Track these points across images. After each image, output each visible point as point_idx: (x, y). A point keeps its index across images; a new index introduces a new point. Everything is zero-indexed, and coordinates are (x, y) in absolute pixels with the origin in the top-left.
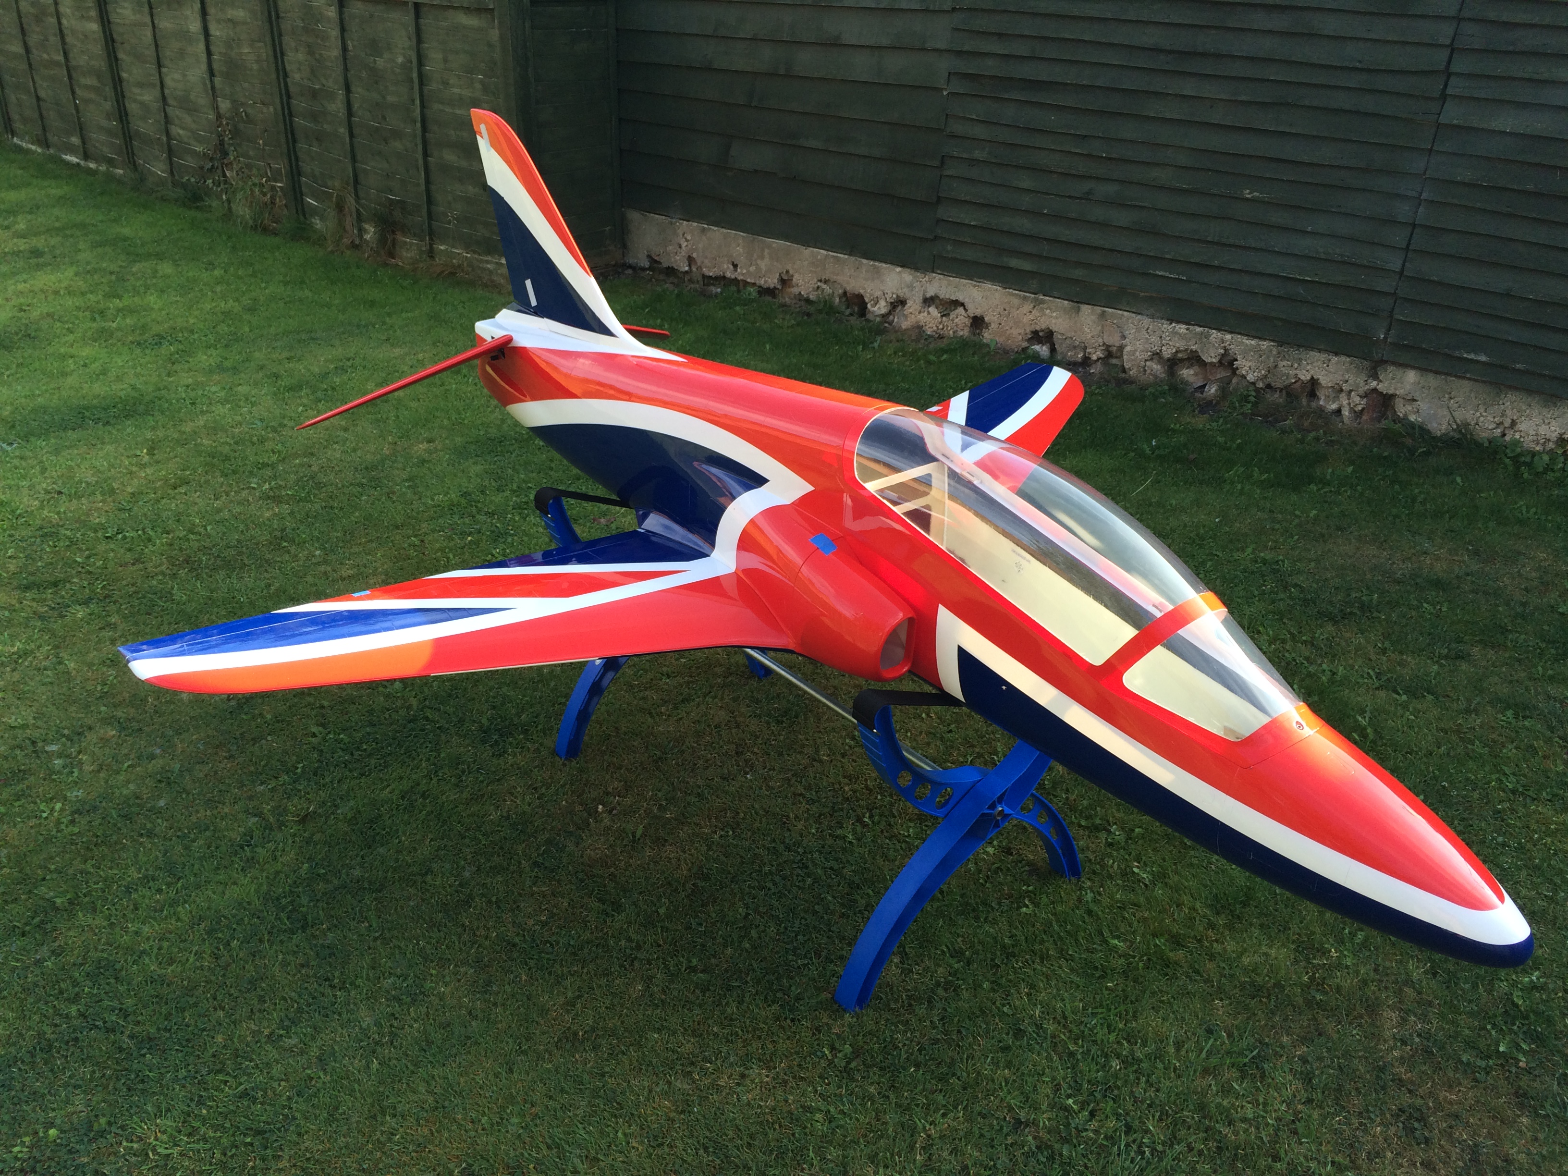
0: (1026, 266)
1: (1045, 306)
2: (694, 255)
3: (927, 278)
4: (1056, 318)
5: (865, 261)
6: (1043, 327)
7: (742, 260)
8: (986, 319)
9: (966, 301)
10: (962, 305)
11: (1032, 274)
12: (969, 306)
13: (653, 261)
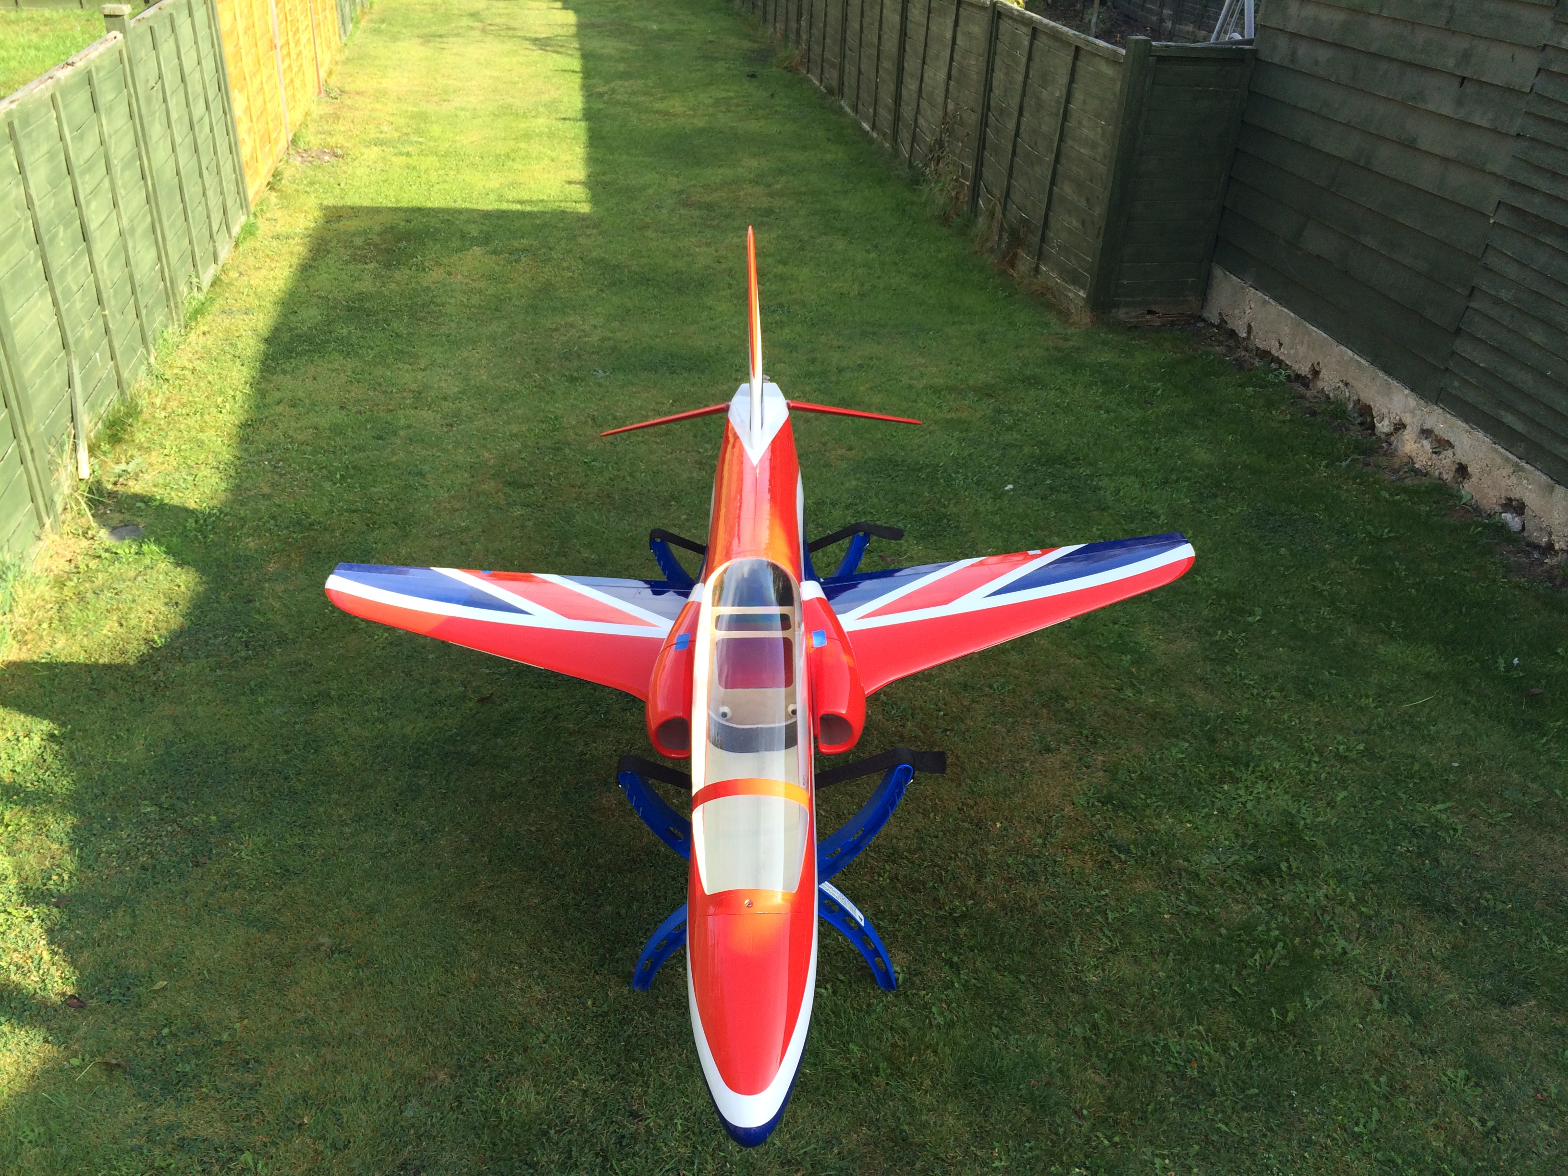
0: (1519, 426)
1: (1524, 475)
2: (1253, 324)
3: (1427, 409)
4: (1530, 491)
5: (1381, 374)
6: (1518, 496)
7: (1286, 341)
8: (1469, 469)
9: (1456, 444)
10: (1453, 447)
11: (1522, 437)
12: (1458, 451)
13: (1223, 321)
